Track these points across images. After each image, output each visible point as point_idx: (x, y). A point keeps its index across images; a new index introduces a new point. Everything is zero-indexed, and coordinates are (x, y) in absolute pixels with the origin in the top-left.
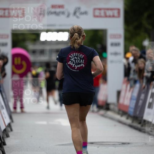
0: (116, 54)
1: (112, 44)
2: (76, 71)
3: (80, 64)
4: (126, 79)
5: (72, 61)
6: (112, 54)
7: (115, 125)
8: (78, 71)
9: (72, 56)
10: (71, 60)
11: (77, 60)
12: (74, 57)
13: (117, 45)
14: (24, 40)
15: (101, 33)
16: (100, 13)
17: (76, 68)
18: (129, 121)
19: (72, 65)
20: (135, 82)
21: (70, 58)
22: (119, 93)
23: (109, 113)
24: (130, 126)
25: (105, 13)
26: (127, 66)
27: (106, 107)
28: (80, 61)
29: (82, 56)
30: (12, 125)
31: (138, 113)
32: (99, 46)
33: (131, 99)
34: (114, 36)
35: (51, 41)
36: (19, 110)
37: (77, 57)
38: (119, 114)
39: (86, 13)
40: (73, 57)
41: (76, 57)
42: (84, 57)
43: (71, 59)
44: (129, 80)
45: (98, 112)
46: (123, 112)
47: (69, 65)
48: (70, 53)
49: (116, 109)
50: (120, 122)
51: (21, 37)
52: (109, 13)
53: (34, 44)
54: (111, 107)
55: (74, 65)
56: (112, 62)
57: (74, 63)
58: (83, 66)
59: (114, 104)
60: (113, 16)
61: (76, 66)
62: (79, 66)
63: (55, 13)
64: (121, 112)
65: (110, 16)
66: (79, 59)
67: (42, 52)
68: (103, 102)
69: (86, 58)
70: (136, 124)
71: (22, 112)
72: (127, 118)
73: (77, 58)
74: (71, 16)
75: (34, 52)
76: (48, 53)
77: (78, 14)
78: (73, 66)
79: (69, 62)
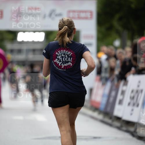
2: (62, 70)
3: (68, 62)
5: (58, 59)
8: (65, 70)
9: (59, 53)
11: (64, 59)
14: (2, 40)
17: (63, 67)
19: (59, 63)
21: (57, 55)
22: (91, 90)
28: (67, 59)
29: (70, 54)
33: (103, 96)
40: (60, 55)
42: (72, 55)
43: (58, 56)
47: (56, 63)
48: (57, 50)
49: (89, 105)
52: (83, 15)
55: (60, 63)
57: (60, 61)
58: (70, 65)
60: (86, 18)
61: (62, 64)
62: (66, 65)
65: (83, 18)
66: (66, 56)
69: (75, 56)
70: (107, 120)
73: (64, 56)
77: (53, 15)
78: (59, 65)
79: (55, 60)
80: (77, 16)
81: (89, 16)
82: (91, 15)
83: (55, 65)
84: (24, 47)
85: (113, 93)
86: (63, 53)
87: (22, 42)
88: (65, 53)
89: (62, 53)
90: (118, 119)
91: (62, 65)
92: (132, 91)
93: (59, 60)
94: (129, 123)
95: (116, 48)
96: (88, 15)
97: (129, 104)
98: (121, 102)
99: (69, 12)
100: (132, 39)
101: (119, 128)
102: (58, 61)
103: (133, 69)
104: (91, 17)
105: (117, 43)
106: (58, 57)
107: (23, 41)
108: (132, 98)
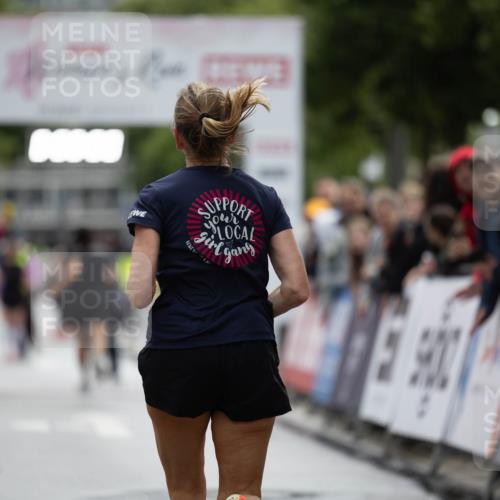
5: (210, 232)
10: (205, 229)
11: (229, 229)
12: (218, 214)
17: (228, 260)
18: (315, 423)
19: (213, 249)
21: (203, 219)
28: (240, 232)
29: (246, 213)
35: (66, 163)
37: (227, 213)
40: (212, 215)
41: (222, 216)
43: (207, 221)
48: (198, 200)
57: (217, 241)
58: (249, 252)
61: (226, 250)
62: (237, 252)
66: (235, 222)
69: (261, 222)
73: (227, 220)
75: (10, 195)
77: (153, 73)
78: (216, 253)
79: (198, 235)
80: (234, 75)
81: (277, 75)
82: (285, 71)
84: (53, 183)
85: (359, 342)
87: (47, 166)
88: (228, 207)
89: (219, 209)
90: (377, 430)
91: (226, 253)
92: (426, 335)
93: (213, 237)
94: (412, 445)
95: (371, 186)
96: (275, 70)
97: (414, 379)
98: (385, 373)
99: (208, 60)
100: (424, 154)
101: (380, 463)
102: (209, 240)
103: (428, 259)
104: (284, 80)
105: (373, 168)
106: (206, 225)
107: (48, 162)
108: (425, 358)
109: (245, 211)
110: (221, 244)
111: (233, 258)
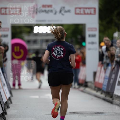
0: (93, 43)
1: (89, 36)
2: (57, 59)
3: (60, 54)
4: (101, 62)
5: (55, 52)
6: (89, 43)
7: (92, 99)
8: (59, 59)
9: (55, 48)
10: (54, 52)
12: (57, 49)
13: (94, 36)
14: (21, 32)
15: (81, 27)
16: (80, 12)
18: (103, 96)
19: (55, 55)
20: (108, 65)
21: (54, 50)
22: (95, 74)
23: (87, 89)
24: (104, 99)
25: (84, 11)
26: (101, 53)
27: (85, 84)
30: (12, 98)
31: (110, 89)
32: (79, 37)
33: (105, 78)
34: (91, 29)
35: (42, 33)
36: (17, 87)
38: (95, 90)
39: (69, 11)
40: (56, 49)
42: (63, 49)
43: (55, 50)
44: (103, 64)
45: (78, 88)
46: (98, 88)
49: (93, 86)
50: (96, 96)
51: (18, 30)
52: (87, 11)
53: (29, 36)
54: (89, 84)
55: (56, 55)
56: (89, 49)
57: (56, 54)
58: (62, 56)
59: (91, 82)
60: (91, 14)
61: (57, 55)
63: (45, 11)
64: (96, 89)
65: (88, 14)
66: (60, 50)
67: (35, 42)
68: (83, 80)
70: (108, 98)
71: (20, 88)
72: (102, 93)
73: (58, 50)
74: (58, 13)
75: (28, 42)
76: (39, 42)
77: (63, 12)
78: (55, 56)
83: (52, 56)
86: (58, 48)
88: (59, 48)
96: (92, 11)
109: (62, 49)
110: (57, 54)
111: (58, 57)
